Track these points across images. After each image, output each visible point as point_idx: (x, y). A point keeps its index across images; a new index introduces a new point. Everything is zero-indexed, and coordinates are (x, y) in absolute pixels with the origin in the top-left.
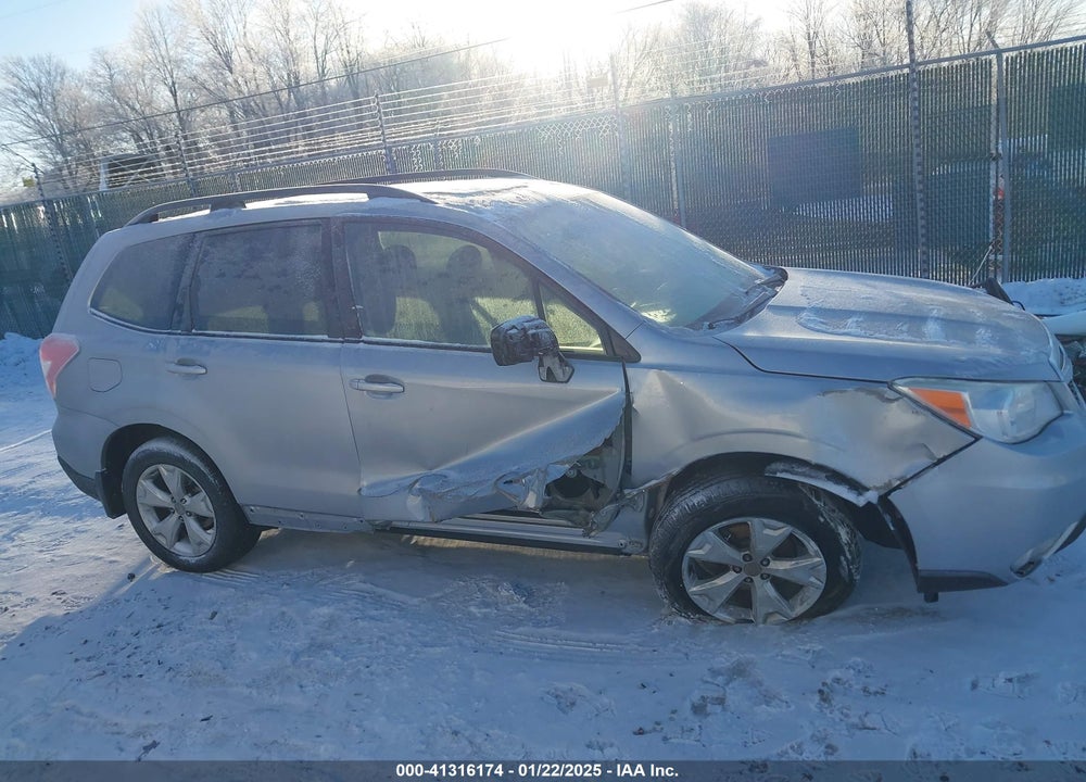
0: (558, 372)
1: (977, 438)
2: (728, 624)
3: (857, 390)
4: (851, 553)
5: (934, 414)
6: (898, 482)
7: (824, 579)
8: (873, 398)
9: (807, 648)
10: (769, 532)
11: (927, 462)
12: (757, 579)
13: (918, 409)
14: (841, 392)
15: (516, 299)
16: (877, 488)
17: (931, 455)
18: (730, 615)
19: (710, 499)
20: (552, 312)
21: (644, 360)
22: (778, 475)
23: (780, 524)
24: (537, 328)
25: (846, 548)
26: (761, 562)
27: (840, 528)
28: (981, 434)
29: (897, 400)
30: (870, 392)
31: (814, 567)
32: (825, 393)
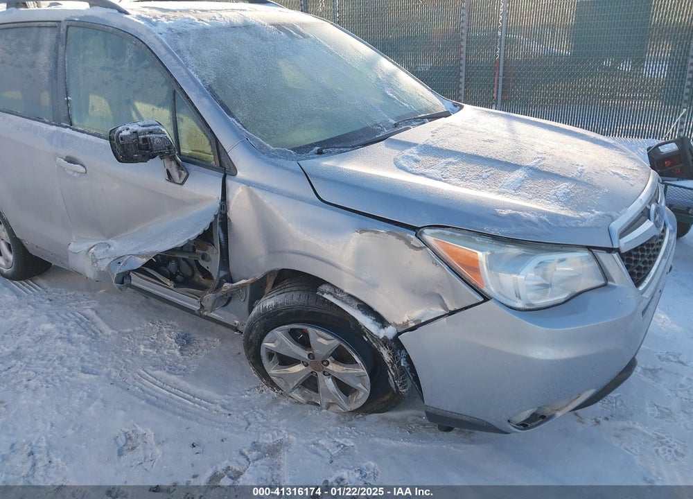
0: (175, 174)
1: (486, 298)
2: (301, 403)
3: (389, 233)
4: (394, 371)
5: (451, 268)
6: (414, 324)
7: (369, 387)
8: (402, 243)
9: (341, 442)
10: (323, 341)
11: (441, 311)
12: (320, 374)
13: (438, 261)
14: (376, 232)
15: (159, 106)
16: (396, 325)
17: (444, 307)
18: (303, 396)
19: (276, 305)
20: (182, 120)
21: (240, 174)
22: (325, 296)
23: (329, 337)
24: (151, 132)
25: (390, 367)
26: (322, 362)
27: (381, 348)
28: (491, 295)
29: (421, 248)
30: (400, 237)
31: (360, 376)
32: (362, 231)
